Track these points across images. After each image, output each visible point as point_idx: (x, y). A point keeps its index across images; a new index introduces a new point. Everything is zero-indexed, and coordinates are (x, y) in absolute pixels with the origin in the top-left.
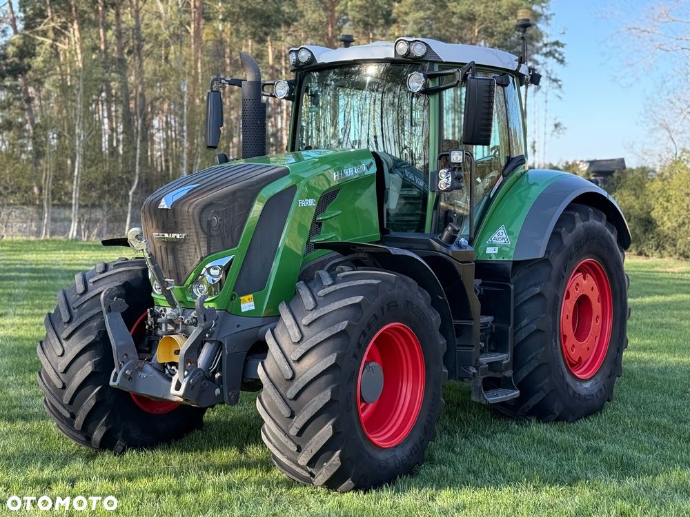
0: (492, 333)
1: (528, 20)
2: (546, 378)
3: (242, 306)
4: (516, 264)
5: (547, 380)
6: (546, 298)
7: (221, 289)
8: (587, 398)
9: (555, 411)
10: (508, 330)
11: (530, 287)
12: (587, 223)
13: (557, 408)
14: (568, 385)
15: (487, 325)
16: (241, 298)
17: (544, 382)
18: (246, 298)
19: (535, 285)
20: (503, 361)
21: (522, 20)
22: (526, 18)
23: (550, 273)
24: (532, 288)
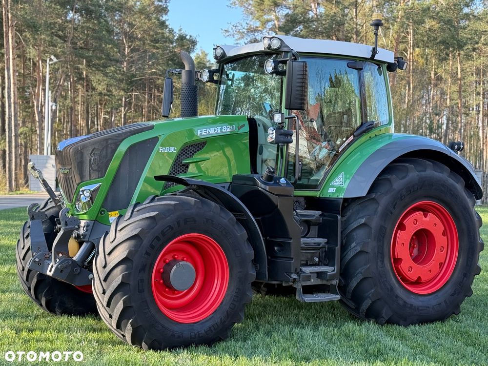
0: (325, 251)
1: (380, 21)
2: (372, 289)
3: (110, 218)
4: (346, 200)
5: (373, 291)
6: (371, 228)
7: (92, 203)
8: (420, 308)
9: (383, 315)
10: (335, 250)
11: (359, 218)
12: (423, 173)
13: (386, 313)
14: (397, 296)
15: (320, 245)
16: (109, 213)
17: (371, 292)
18: (113, 213)
19: (362, 218)
20: (327, 272)
21: (375, 20)
22: (379, 19)
23: (377, 209)
24: (359, 220)
